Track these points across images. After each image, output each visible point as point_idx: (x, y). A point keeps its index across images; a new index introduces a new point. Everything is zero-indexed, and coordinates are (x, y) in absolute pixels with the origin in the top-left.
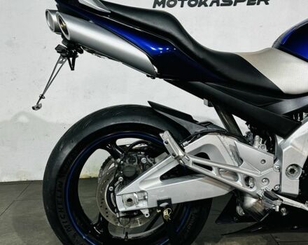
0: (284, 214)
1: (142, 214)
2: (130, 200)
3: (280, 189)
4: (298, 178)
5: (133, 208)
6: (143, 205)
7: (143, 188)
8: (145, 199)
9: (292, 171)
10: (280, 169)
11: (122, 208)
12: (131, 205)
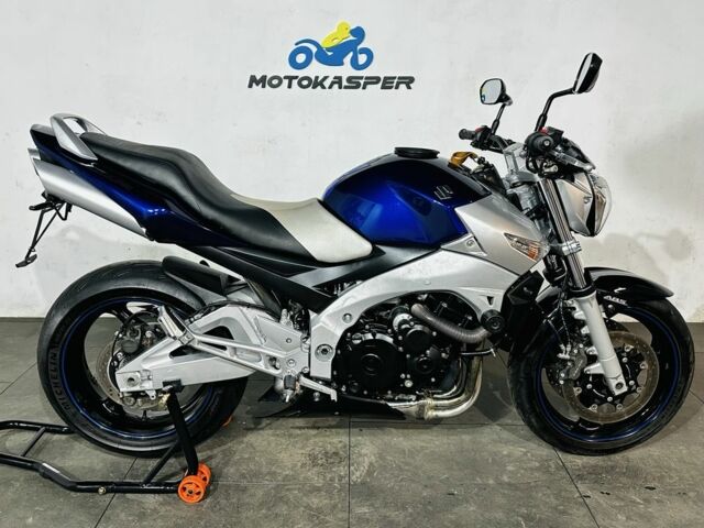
0: (317, 400)
1: (147, 395)
2: (131, 379)
3: (309, 373)
4: (331, 360)
5: (137, 388)
6: (148, 386)
7: (146, 367)
8: (149, 379)
9: (325, 351)
10: (310, 349)
11: (124, 388)
12: (134, 385)
